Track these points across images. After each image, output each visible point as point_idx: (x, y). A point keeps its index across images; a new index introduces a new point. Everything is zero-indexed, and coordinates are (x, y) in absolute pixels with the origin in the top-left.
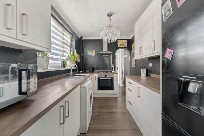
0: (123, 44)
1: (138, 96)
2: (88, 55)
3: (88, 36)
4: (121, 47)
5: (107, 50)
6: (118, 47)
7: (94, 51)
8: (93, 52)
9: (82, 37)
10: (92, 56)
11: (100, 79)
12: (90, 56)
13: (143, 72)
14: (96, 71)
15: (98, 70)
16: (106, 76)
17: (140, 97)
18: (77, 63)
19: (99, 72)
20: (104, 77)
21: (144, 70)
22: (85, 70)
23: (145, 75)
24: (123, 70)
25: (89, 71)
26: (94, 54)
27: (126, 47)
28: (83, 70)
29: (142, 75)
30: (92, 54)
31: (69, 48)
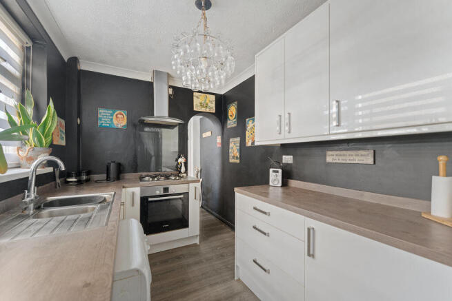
0: (207, 104)
1: (309, 255)
2: (99, 123)
3: (103, 62)
4: (203, 110)
5: (167, 115)
6: (195, 109)
7: (124, 113)
8: (119, 116)
9: (74, 60)
10: (118, 129)
11: (150, 199)
12: (106, 128)
13: (275, 177)
14: (128, 176)
15: (136, 171)
16: (166, 190)
17: (313, 256)
18: (55, 150)
19: (141, 179)
20: (162, 193)
21: (277, 172)
22: (89, 173)
23: (280, 184)
24: (199, 169)
25: (104, 176)
26: (124, 123)
27: (214, 111)
28: (78, 174)
29: (271, 184)
30: (115, 122)
31: (14, 89)
